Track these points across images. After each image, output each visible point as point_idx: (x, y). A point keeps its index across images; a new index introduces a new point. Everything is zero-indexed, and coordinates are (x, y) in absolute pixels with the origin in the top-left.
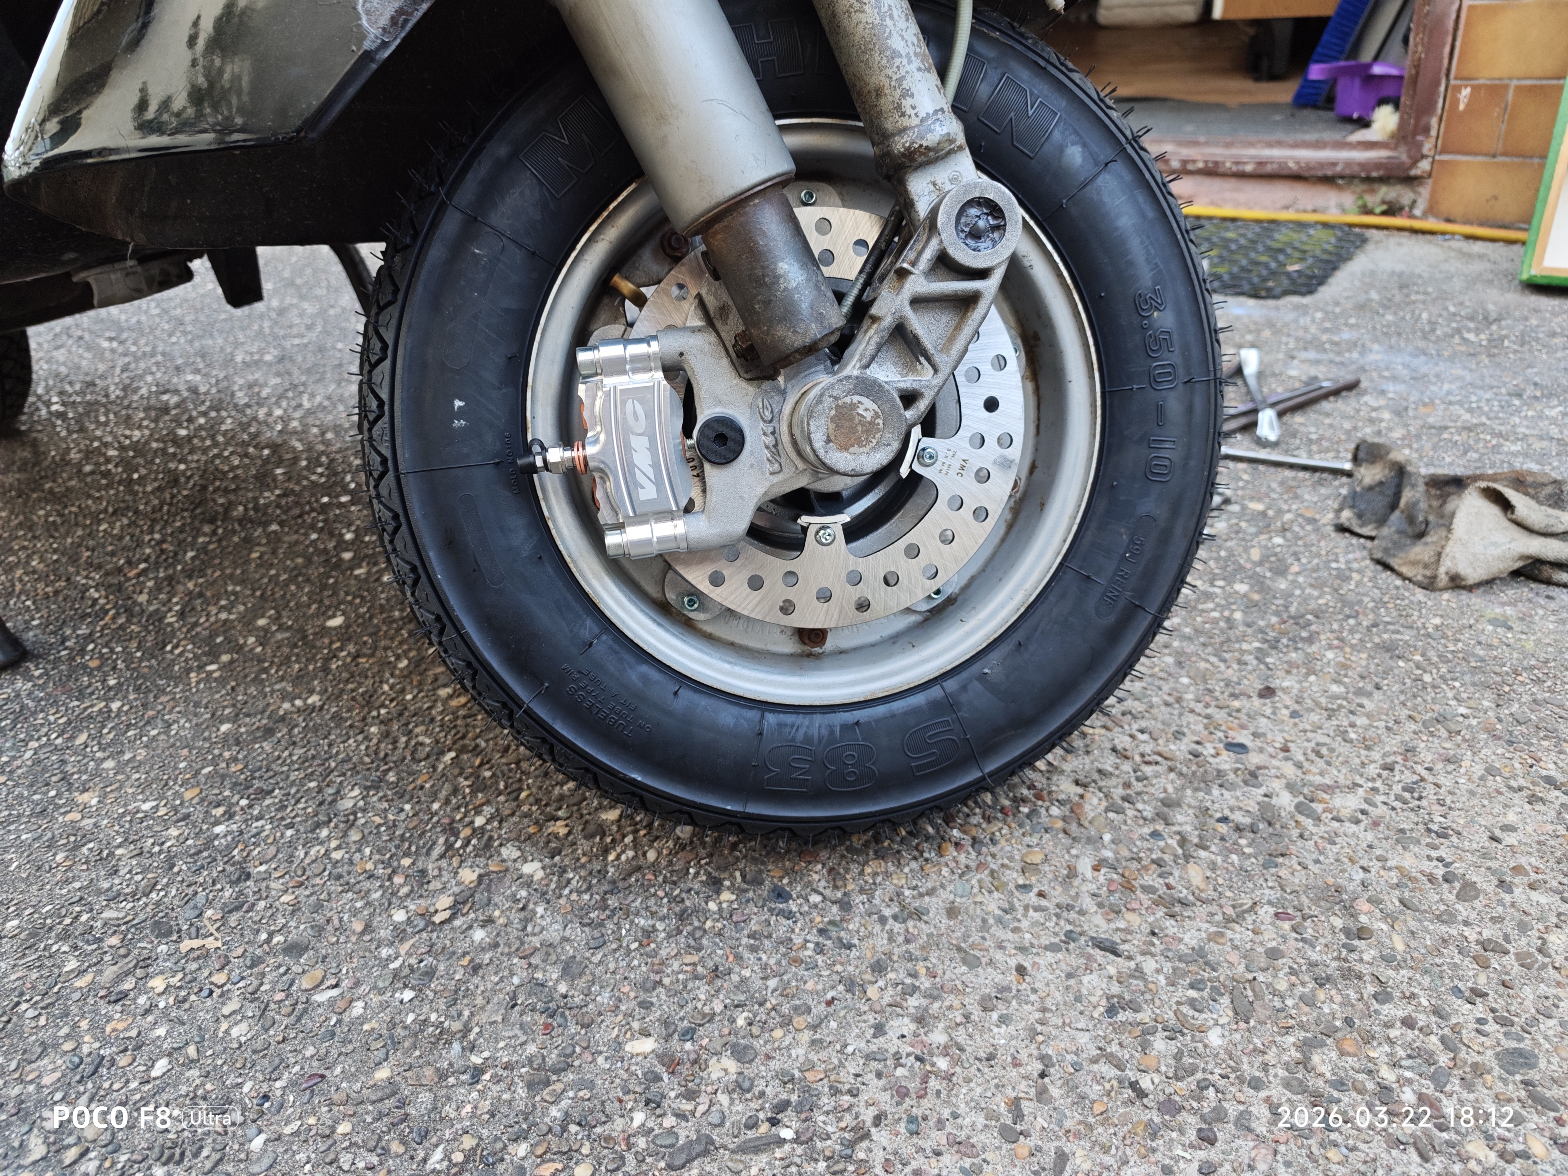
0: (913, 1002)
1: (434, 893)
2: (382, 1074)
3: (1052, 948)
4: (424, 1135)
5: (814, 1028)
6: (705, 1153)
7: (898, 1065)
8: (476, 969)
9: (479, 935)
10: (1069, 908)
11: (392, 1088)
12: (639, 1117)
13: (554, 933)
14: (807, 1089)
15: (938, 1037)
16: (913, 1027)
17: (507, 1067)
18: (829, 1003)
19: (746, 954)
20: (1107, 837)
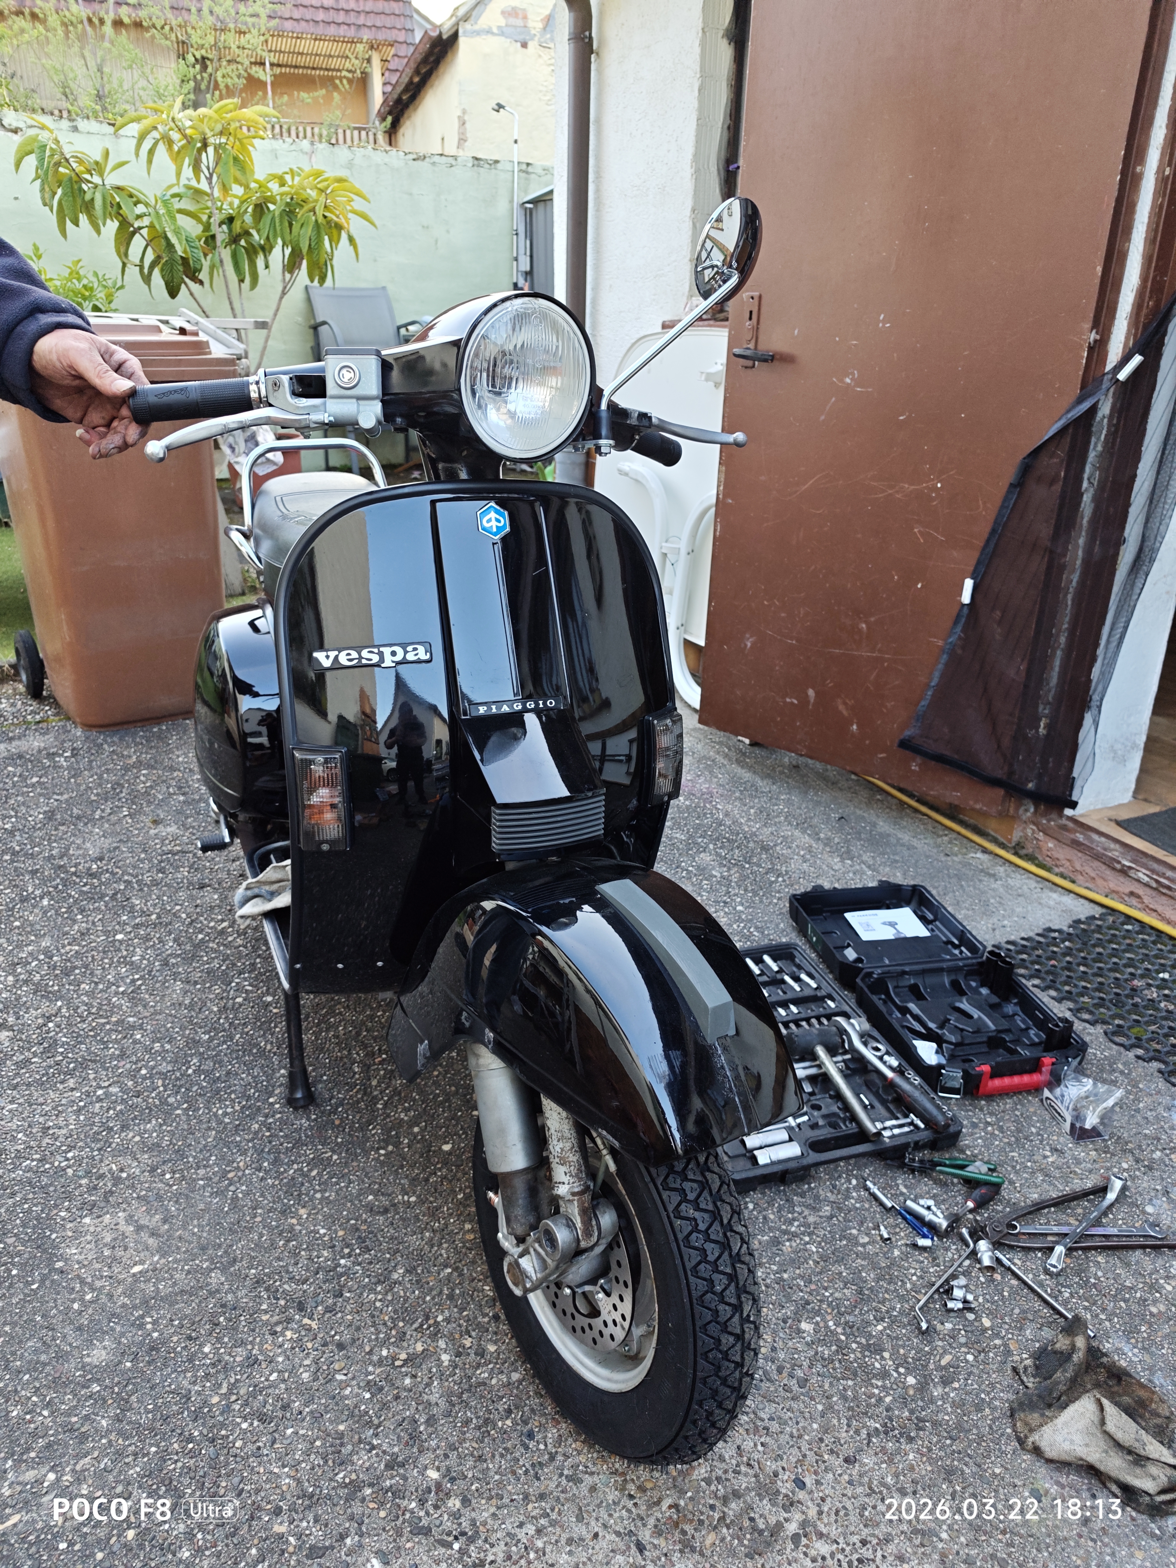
0: (543, 1521)
1: (402, 1348)
2: (341, 1427)
3: (618, 1534)
4: (341, 1464)
5: (498, 1508)
6: (426, 1534)
7: (516, 1545)
8: (397, 1398)
9: (408, 1381)
10: (642, 1519)
11: (341, 1435)
12: (413, 1505)
13: (433, 1399)
14: (477, 1532)
15: (539, 1544)
16: (533, 1532)
17: (384, 1452)
18: (512, 1500)
19: (497, 1457)
20: (689, 1494)
